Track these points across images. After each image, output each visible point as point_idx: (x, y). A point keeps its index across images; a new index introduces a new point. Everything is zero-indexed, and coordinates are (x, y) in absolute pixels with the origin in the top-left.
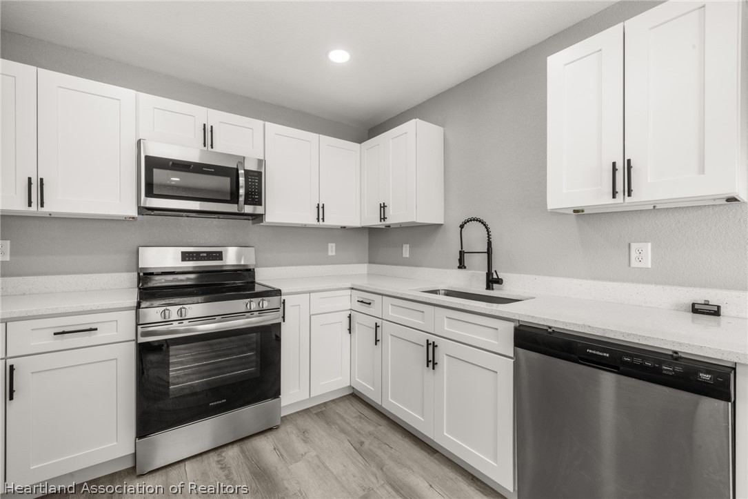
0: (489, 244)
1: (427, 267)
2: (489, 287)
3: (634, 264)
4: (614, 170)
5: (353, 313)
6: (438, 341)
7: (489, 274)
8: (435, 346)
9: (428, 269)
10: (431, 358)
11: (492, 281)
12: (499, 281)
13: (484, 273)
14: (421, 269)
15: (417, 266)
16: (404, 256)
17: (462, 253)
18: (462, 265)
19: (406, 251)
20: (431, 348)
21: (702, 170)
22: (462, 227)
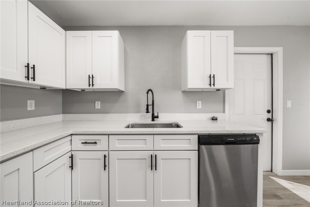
0: (153, 101)
1: (114, 113)
2: (153, 120)
3: (198, 107)
5: (73, 153)
6: (157, 153)
7: (153, 114)
8: (156, 156)
9: (115, 114)
11: (154, 117)
12: (157, 117)
14: (110, 114)
15: (106, 113)
16: (96, 108)
17: (148, 106)
18: (148, 111)
19: (98, 105)
21: (228, 81)
22: (148, 93)
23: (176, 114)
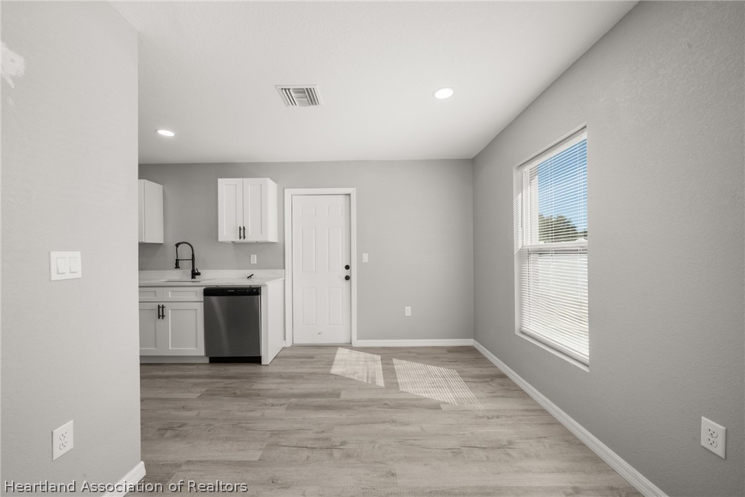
0: (193, 255)
2: (193, 278)
3: (252, 263)
4: (240, 229)
6: (165, 304)
7: (193, 271)
8: (163, 307)
10: (161, 314)
11: (195, 274)
12: (199, 274)
13: (191, 271)
17: (177, 260)
18: (177, 266)
20: (161, 309)
21: (262, 233)
22: (177, 245)
23: (225, 271)
